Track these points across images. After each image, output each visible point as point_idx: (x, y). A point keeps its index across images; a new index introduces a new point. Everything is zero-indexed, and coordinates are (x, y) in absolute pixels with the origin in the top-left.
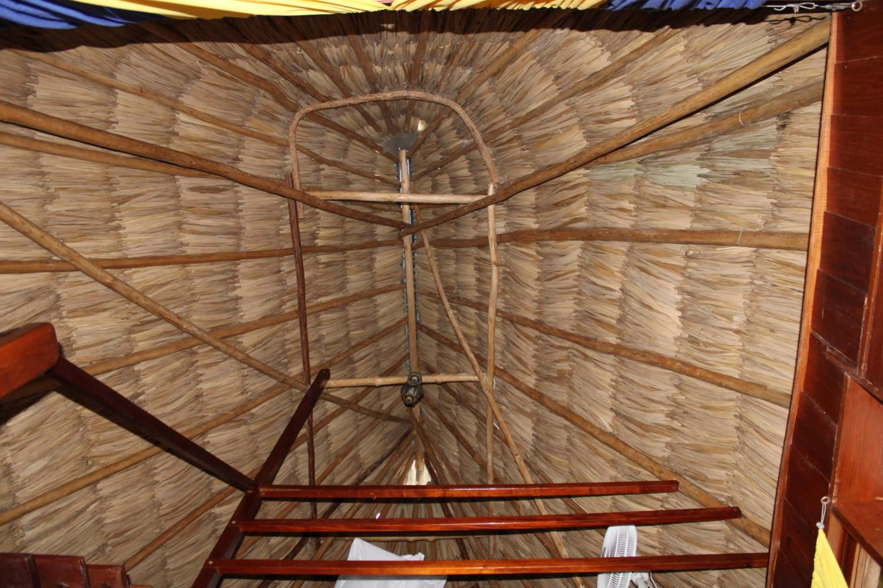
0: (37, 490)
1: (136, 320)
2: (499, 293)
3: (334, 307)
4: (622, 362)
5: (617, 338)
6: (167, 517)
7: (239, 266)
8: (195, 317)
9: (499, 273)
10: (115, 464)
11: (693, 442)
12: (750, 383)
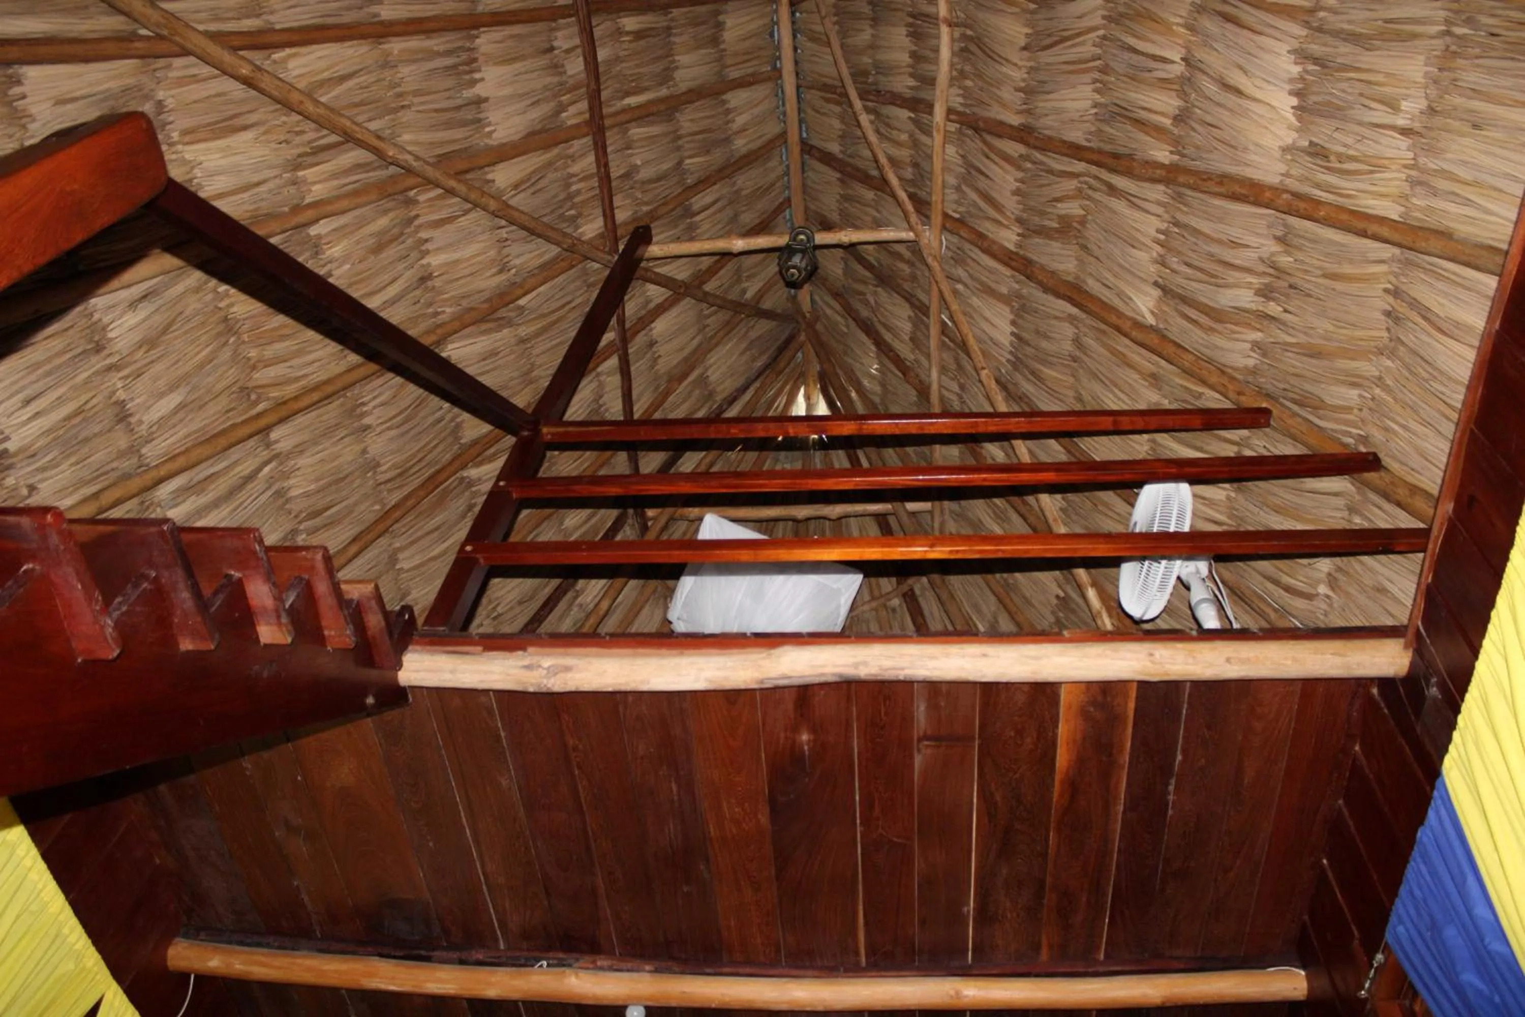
0: (174, 444)
1: (303, 145)
2: (952, 79)
3: (653, 114)
4: (1179, 197)
5: (1172, 152)
6: (389, 485)
7: (478, 41)
8: (406, 137)
9: (953, 40)
10: (296, 398)
11: (1303, 339)
12: (1420, 228)
